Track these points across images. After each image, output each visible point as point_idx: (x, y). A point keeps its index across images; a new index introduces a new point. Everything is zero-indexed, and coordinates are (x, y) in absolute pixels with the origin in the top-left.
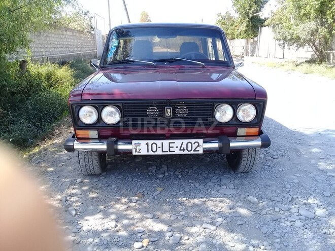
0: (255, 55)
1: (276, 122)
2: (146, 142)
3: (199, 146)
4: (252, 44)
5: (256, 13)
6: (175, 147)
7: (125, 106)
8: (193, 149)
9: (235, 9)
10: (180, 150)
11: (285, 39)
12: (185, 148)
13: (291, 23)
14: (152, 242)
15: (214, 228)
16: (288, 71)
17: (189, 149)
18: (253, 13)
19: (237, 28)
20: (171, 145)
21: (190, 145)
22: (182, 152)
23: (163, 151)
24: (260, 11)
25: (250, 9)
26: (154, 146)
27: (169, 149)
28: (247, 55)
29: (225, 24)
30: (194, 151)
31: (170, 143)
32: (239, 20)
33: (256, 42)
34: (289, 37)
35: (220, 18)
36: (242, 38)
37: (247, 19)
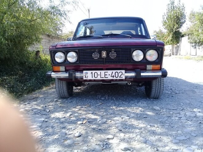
0: (178, 54)
1: (183, 80)
2: (91, 71)
3: (122, 75)
4: (176, 48)
5: (177, 29)
6: (108, 75)
7: (80, 51)
8: (119, 76)
9: (165, 27)
10: (111, 77)
11: (195, 42)
12: (114, 76)
13: (199, 33)
14: (89, 122)
15: (128, 118)
16: (198, 61)
17: (117, 76)
18: (176, 29)
19: (166, 38)
20: (106, 73)
21: (117, 73)
22: (112, 78)
23: (101, 77)
24: (180, 28)
25: (174, 27)
26: (96, 74)
27: (105, 76)
28: (173, 54)
29: (158, 36)
30: (120, 77)
31: (105, 72)
32: (167, 34)
33: (178, 47)
34: (198, 41)
35: (156, 33)
36: (169, 44)
37: (172, 33)
